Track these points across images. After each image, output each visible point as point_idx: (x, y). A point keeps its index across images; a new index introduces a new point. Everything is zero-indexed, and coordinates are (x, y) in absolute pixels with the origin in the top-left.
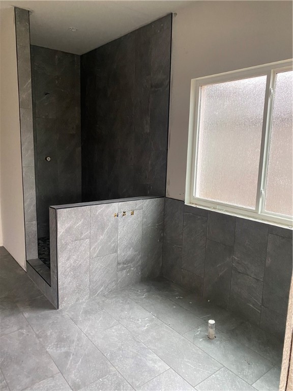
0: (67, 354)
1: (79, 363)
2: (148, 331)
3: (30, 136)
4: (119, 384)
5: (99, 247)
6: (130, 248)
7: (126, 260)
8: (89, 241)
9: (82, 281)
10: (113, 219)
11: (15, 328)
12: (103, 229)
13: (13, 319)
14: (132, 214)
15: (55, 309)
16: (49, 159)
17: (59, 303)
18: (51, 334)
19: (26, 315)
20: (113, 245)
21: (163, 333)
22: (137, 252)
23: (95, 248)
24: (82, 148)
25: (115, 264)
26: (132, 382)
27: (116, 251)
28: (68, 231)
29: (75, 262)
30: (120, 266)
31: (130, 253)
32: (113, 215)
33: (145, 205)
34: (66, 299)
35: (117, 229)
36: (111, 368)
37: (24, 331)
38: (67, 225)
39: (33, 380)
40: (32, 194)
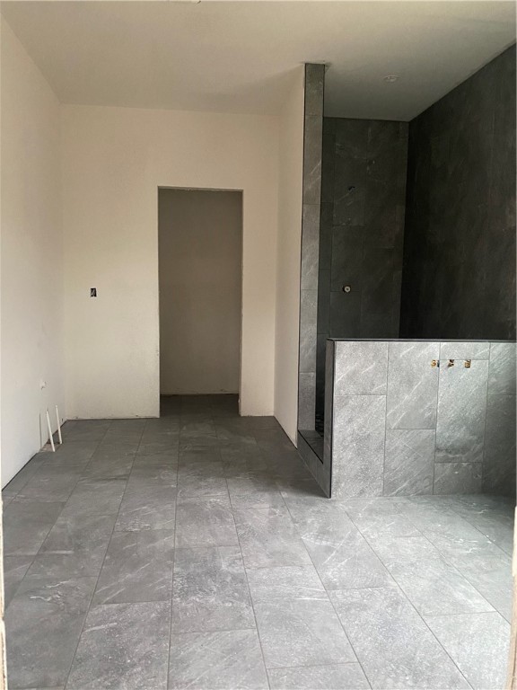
0: (329, 550)
1: (343, 563)
2: (470, 556)
3: (315, 244)
4: (397, 603)
5: (401, 413)
6: (461, 427)
7: (451, 446)
8: (384, 399)
9: (370, 463)
10: (429, 368)
11: (268, 506)
12: (410, 383)
13: (267, 496)
14: (468, 366)
15: (326, 497)
16: (347, 289)
17: (332, 489)
18: (313, 522)
19: (285, 495)
20: (427, 415)
21: (499, 565)
22: (475, 438)
23: (394, 414)
24: (403, 272)
25: (430, 450)
26: (420, 607)
27: (434, 427)
28: (352, 377)
29: (360, 429)
30: (441, 455)
31: (461, 435)
32: (430, 363)
33: (494, 352)
34: (343, 485)
35: (436, 388)
36: (390, 582)
37: (278, 511)
38: (350, 368)
39: (275, 562)
40: (312, 329)
